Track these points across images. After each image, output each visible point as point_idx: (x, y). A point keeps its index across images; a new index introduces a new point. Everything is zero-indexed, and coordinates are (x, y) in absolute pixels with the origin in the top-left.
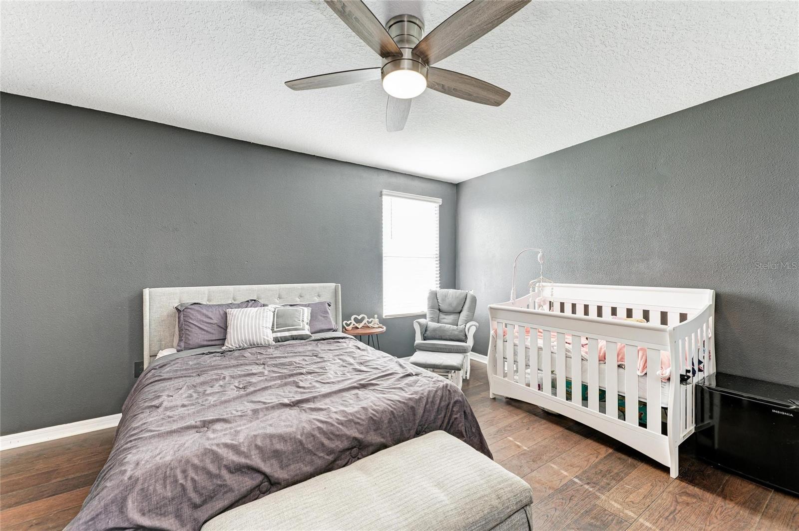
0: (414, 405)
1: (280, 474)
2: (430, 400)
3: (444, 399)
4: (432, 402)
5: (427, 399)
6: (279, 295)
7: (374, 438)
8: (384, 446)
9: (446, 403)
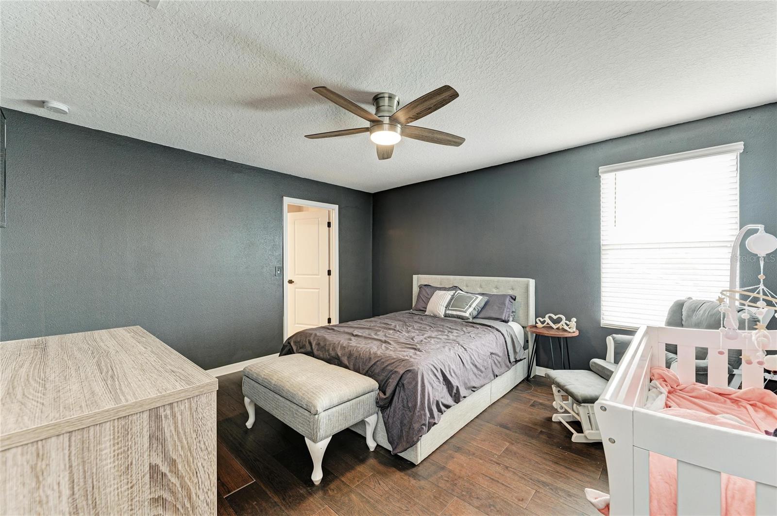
0: (372, 358)
1: (315, 352)
2: (382, 360)
3: (392, 365)
4: (383, 362)
5: (382, 359)
6: (480, 285)
7: (345, 360)
8: (346, 367)
9: (391, 369)
